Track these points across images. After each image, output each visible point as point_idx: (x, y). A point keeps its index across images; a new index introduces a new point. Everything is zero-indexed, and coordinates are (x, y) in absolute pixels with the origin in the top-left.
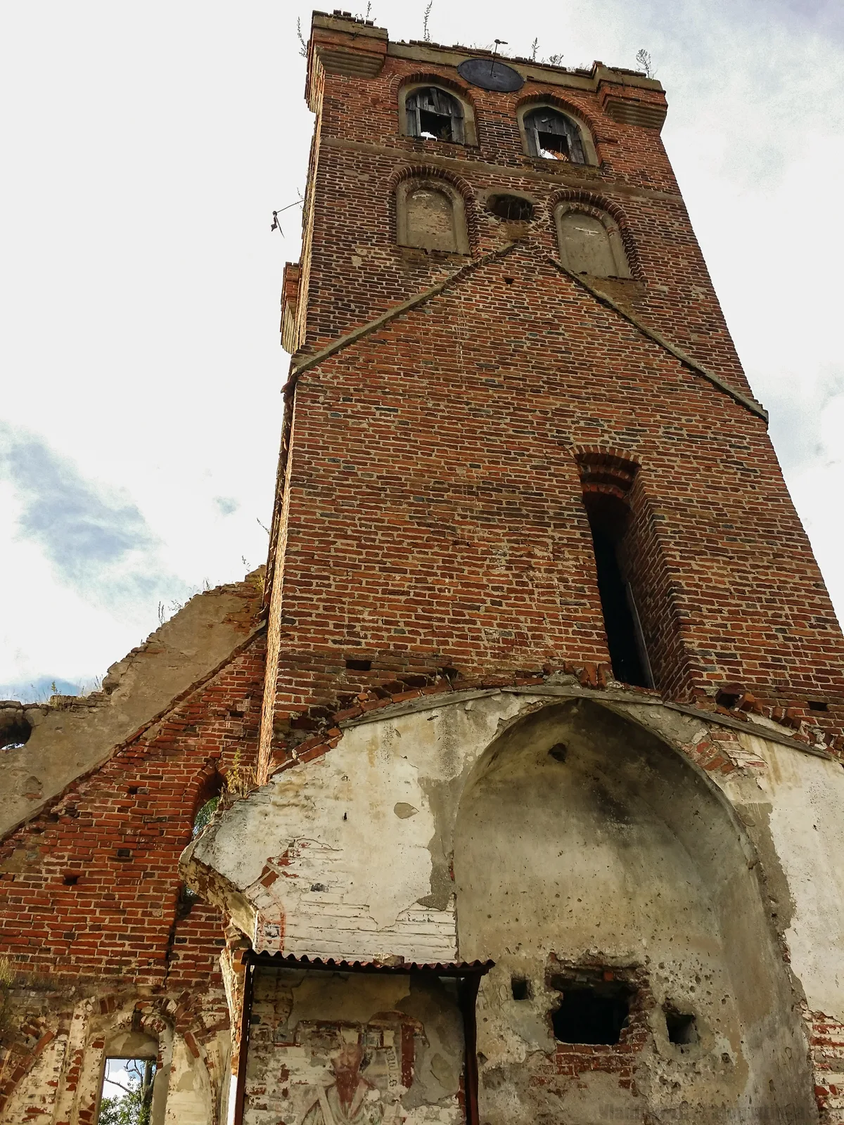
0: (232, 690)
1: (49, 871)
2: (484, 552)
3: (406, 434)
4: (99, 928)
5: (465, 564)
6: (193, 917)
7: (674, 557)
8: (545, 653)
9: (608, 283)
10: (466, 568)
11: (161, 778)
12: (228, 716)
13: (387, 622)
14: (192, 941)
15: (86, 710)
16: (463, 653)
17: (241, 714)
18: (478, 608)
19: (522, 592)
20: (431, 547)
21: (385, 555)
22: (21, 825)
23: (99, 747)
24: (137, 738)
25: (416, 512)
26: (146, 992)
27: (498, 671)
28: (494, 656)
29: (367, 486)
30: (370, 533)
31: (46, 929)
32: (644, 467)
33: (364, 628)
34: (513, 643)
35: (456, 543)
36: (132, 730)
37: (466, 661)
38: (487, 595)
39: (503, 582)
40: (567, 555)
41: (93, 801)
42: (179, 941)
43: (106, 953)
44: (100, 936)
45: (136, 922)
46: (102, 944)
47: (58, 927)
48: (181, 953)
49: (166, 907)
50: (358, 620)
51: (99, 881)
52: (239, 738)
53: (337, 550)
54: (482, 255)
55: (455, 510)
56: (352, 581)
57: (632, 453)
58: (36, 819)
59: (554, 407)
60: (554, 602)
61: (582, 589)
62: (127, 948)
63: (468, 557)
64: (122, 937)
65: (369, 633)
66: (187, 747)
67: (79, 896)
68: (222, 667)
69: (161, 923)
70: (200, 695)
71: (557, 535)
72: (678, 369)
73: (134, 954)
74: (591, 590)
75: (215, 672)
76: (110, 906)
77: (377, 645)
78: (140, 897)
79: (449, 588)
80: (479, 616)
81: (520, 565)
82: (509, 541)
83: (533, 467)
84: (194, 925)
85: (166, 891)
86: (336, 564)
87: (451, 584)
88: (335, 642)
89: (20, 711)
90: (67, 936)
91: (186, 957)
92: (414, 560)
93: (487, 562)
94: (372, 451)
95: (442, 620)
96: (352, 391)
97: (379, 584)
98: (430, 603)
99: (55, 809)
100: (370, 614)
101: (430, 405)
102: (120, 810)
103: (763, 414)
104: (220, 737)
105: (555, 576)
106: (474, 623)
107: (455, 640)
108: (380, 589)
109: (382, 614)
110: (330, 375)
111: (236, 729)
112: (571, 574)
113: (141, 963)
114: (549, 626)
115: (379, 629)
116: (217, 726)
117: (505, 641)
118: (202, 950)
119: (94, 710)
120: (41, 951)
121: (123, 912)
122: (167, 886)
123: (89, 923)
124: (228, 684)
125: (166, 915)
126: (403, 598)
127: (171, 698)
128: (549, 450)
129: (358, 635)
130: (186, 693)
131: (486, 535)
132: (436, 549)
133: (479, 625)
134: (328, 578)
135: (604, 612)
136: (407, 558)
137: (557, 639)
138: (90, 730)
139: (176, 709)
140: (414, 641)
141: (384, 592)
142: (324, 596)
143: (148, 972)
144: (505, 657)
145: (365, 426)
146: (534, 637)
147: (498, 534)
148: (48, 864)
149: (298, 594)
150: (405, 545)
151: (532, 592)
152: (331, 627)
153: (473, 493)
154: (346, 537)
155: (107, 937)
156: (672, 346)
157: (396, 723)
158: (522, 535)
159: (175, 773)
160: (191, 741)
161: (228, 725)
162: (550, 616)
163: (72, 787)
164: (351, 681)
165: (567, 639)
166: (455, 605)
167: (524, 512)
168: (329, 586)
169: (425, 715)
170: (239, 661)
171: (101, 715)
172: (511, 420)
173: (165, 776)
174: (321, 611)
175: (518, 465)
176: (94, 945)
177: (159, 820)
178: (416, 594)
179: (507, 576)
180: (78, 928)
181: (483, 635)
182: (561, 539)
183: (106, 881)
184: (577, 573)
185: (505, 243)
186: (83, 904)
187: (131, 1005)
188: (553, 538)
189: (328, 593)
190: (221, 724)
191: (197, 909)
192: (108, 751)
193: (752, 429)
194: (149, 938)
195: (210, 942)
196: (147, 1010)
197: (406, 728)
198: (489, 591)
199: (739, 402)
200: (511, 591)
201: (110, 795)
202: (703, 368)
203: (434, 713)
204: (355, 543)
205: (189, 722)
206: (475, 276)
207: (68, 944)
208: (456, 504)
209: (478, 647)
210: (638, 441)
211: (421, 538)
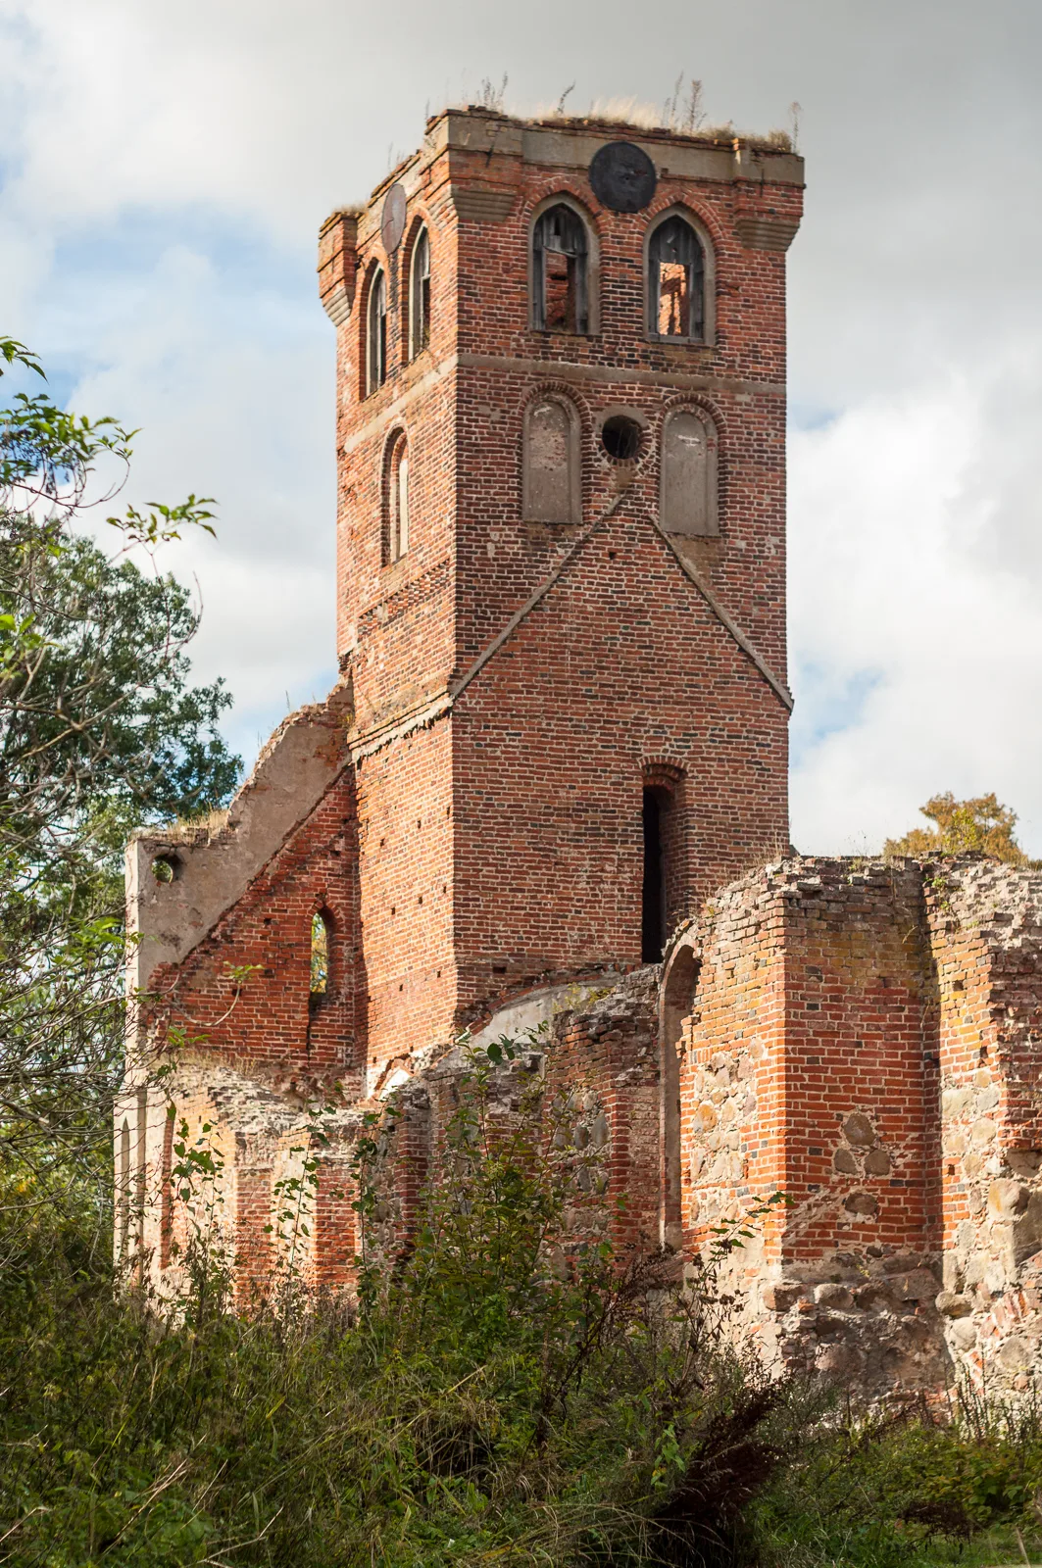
0: (328, 826)
1: (222, 986)
2: (574, 870)
3: (527, 759)
4: (262, 1027)
5: (561, 881)
6: (321, 1020)
7: (694, 864)
8: (604, 949)
9: (694, 543)
10: (561, 885)
11: (286, 911)
12: (329, 856)
13: (513, 932)
14: (322, 1037)
15: (220, 847)
16: (556, 951)
17: (337, 853)
18: (566, 917)
19: (595, 902)
20: (540, 869)
21: (513, 878)
22: (195, 949)
23: (236, 881)
24: (262, 874)
25: (533, 837)
26: (296, 1070)
27: (575, 964)
28: (574, 953)
29: (502, 817)
30: (502, 860)
31: (228, 1028)
32: (690, 775)
33: (500, 937)
34: (585, 942)
35: (556, 864)
36: (258, 867)
37: (557, 958)
38: (573, 906)
39: (584, 895)
40: (627, 869)
41: (242, 931)
42: (314, 1036)
43: (268, 1045)
44: (263, 1033)
45: (285, 1023)
46: (266, 1039)
47: (236, 1027)
48: (316, 1045)
49: (303, 1012)
50: (496, 931)
51: (256, 993)
52: (339, 875)
53: (484, 876)
54: (593, 521)
55: (556, 833)
56: (493, 901)
57: (682, 760)
58: (202, 943)
59: (632, 716)
60: (613, 908)
61: (631, 897)
62: (282, 1042)
63: (564, 876)
64: (277, 1034)
65: (503, 941)
66: (302, 884)
67: (245, 1004)
68: (318, 803)
69: (300, 1024)
70: (303, 831)
71: (622, 851)
72: (735, 656)
73: (286, 1046)
74: (638, 897)
75: (313, 809)
76: (267, 1013)
77: (508, 949)
78: (285, 1005)
79: (550, 902)
80: (567, 923)
81: (595, 880)
82: (591, 859)
83: (613, 784)
84: (322, 1025)
85: (300, 1000)
86: (483, 888)
87: (552, 899)
88: (484, 948)
89: (173, 849)
90: (242, 1033)
91: (320, 1048)
92: (530, 881)
93: (575, 879)
94: (504, 780)
95: (545, 928)
96: (490, 717)
97: (509, 902)
98: (538, 915)
99: (214, 935)
100: (504, 926)
101: (544, 726)
102: (261, 938)
103: (789, 703)
104: (325, 875)
105: (616, 887)
106: (563, 928)
107: (552, 942)
108: (509, 906)
109: (510, 926)
110: (474, 701)
111: (336, 867)
112: (627, 884)
113: (292, 1052)
114: (609, 928)
115: (508, 937)
116: (321, 865)
117: (581, 941)
118: (329, 1042)
119: (227, 847)
120: (228, 1043)
121: (275, 1016)
122: (301, 997)
123: (255, 1024)
124: (324, 820)
125: (304, 1018)
126: (523, 912)
127: (282, 836)
128: (625, 764)
129: (496, 943)
130: (294, 830)
131: (576, 855)
132: (544, 871)
133: (566, 931)
134: (478, 900)
135: (644, 914)
136: (525, 879)
137: (613, 937)
138: (227, 867)
139: (287, 846)
140: (528, 944)
141: (512, 908)
142: (477, 915)
143: (297, 1058)
144: (580, 953)
145: (498, 754)
146: (598, 937)
147: (583, 854)
148: (221, 981)
149: (462, 914)
150: (525, 869)
151: (600, 902)
152: (481, 938)
153: (569, 816)
154: (489, 865)
155: (268, 1033)
156: (733, 626)
157: (520, 1009)
158: (599, 853)
159: (295, 906)
160: (304, 879)
161: (330, 864)
162: (610, 919)
163: (222, 918)
164: (496, 981)
165: (618, 937)
166: (553, 916)
167: (602, 831)
168: (479, 906)
169: (535, 1003)
170: (331, 797)
171: (232, 852)
172: (601, 734)
173: (289, 909)
174: (475, 926)
175: (601, 782)
176: (260, 1039)
177: (289, 945)
178: (531, 909)
179: (586, 889)
180: (248, 1027)
181: (568, 937)
182: (624, 854)
183: (261, 993)
184: (632, 884)
185: (613, 497)
186: (249, 1010)
187: (289, 1080)
188: (618, 854)
189: (480, 912)
190: (325, 863)
191: (323, 1014)
192: (243, 886)
193: (778, 723)
194: (295, 1035)
195: (333, 1037)
196: (300, 1083)
197: (525, 1012)
198: (575, 903)
199: (775, 692)
200: (588, 901)
201: (253, 926)
202: (754, 653)
203: (541, 1001)
204: (494, 869)
205: (298, 859)
206: (585, 553)
207: (243, 1039)
208: (559, 827)
209: (564, 946)
210: (689, 747)
211: (534, 861)
